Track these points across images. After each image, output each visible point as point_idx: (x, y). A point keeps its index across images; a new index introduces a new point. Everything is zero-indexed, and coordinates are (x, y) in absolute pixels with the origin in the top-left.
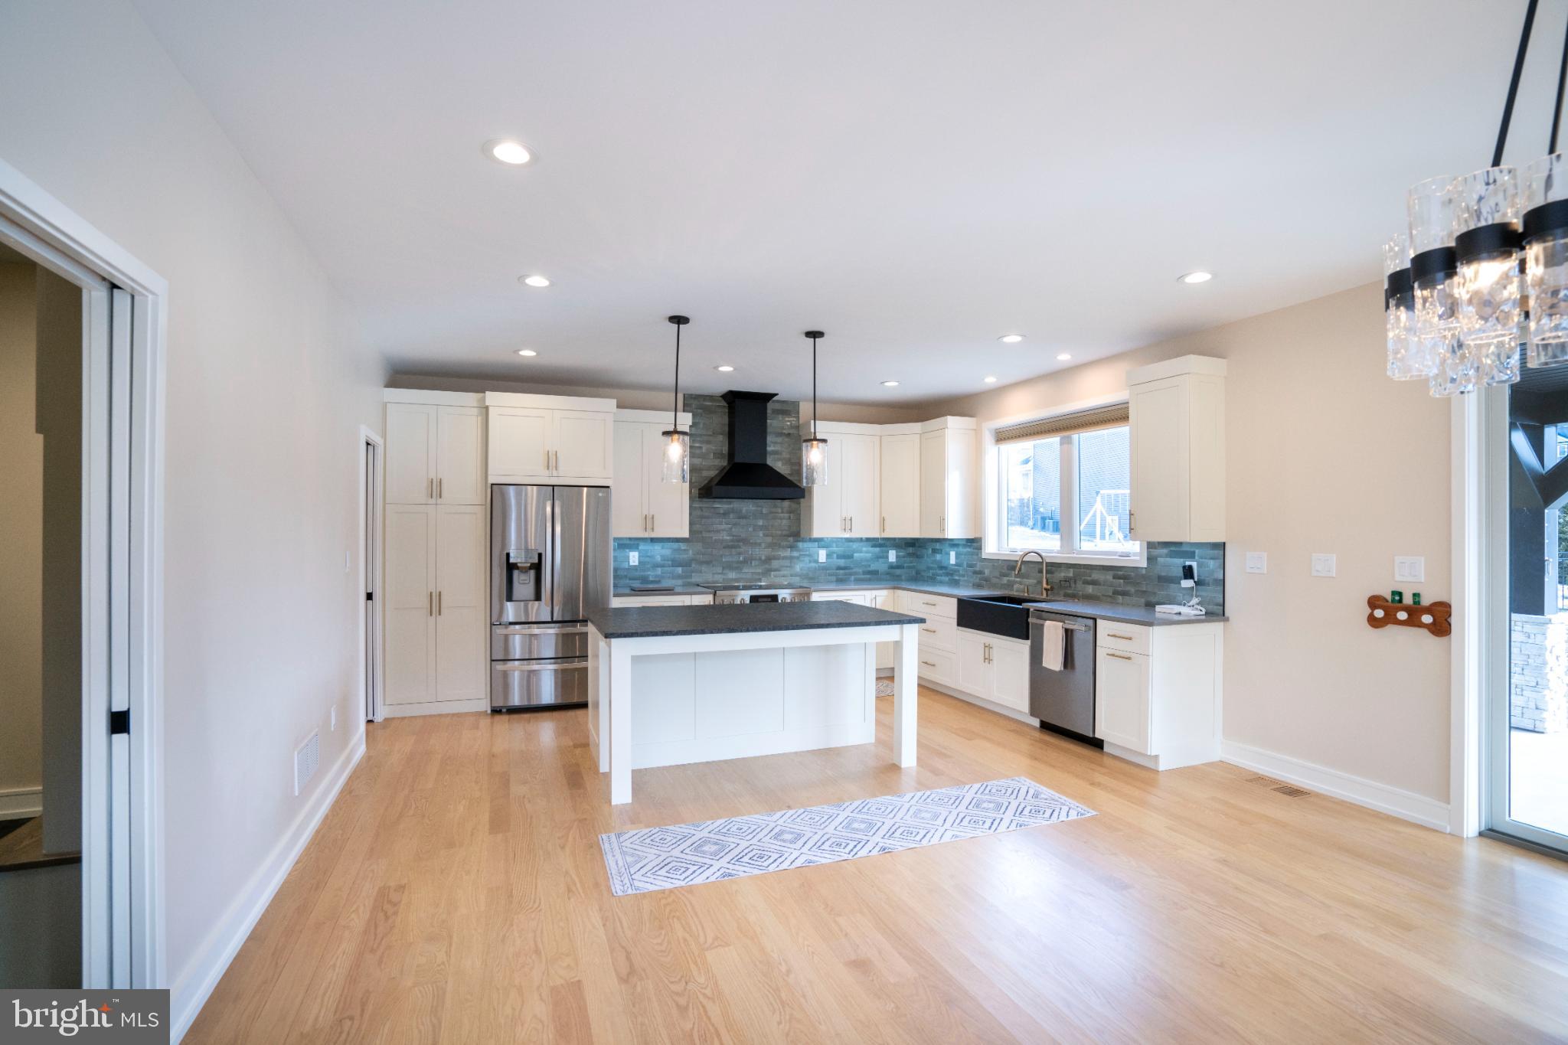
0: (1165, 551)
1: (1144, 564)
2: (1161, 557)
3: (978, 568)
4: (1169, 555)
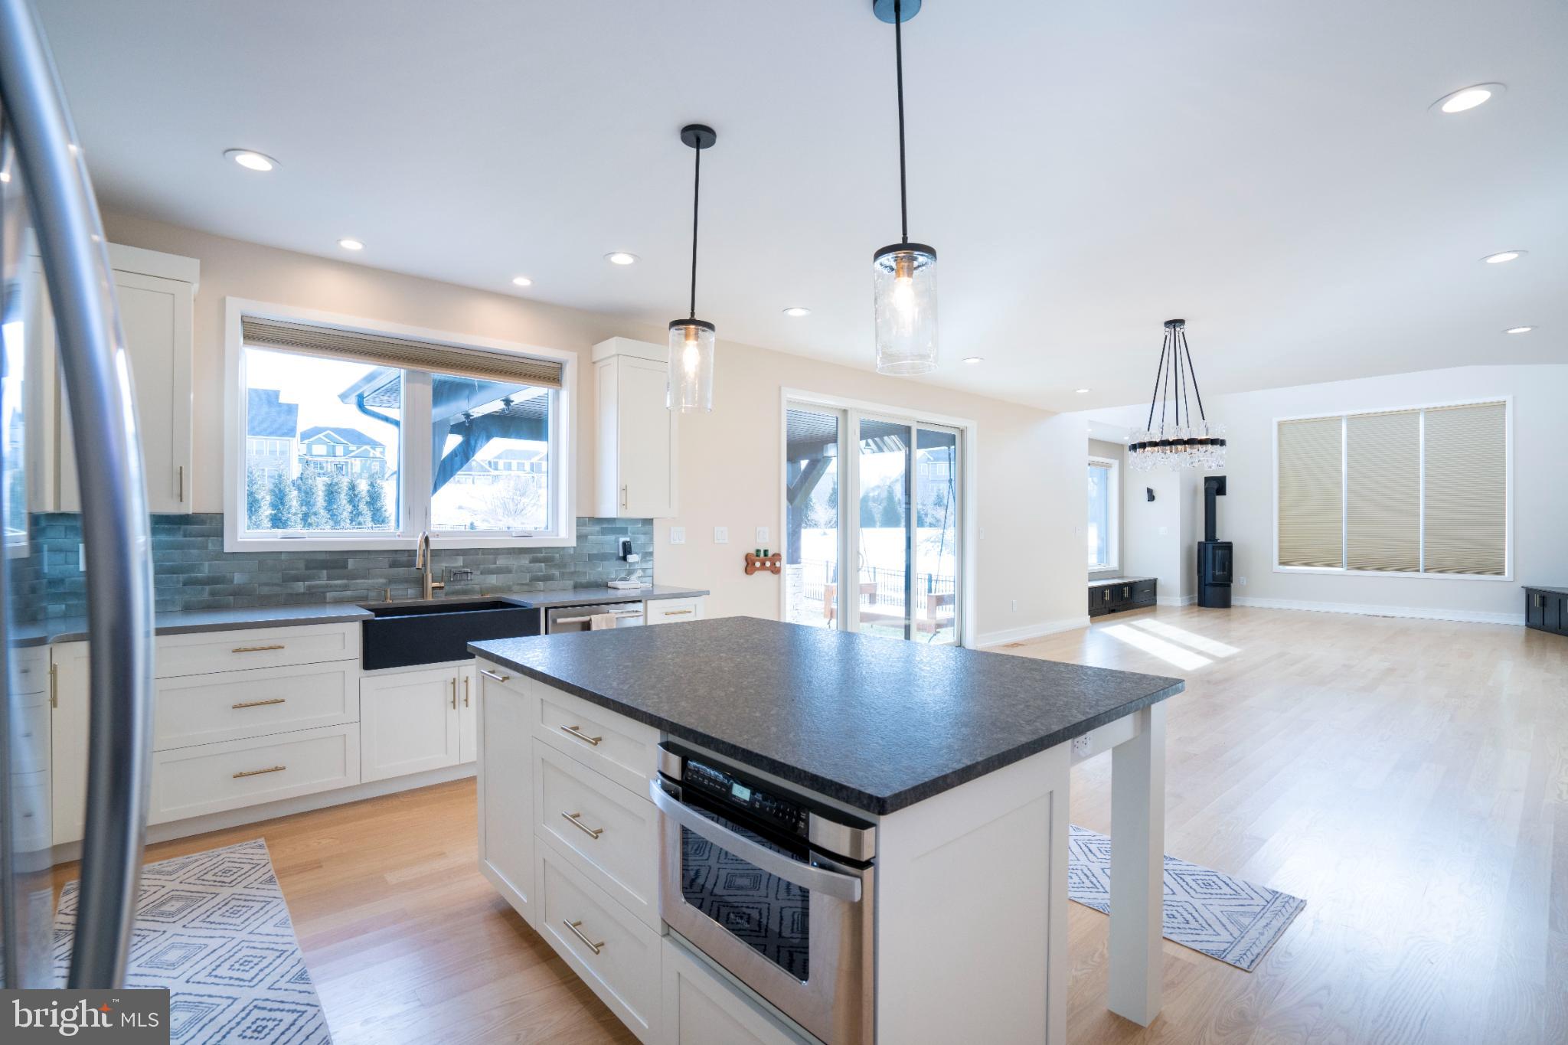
0: (597, 528)
1: (574, 544)
2: (592, 534)
3: (205, 570)
4: (604, 532)
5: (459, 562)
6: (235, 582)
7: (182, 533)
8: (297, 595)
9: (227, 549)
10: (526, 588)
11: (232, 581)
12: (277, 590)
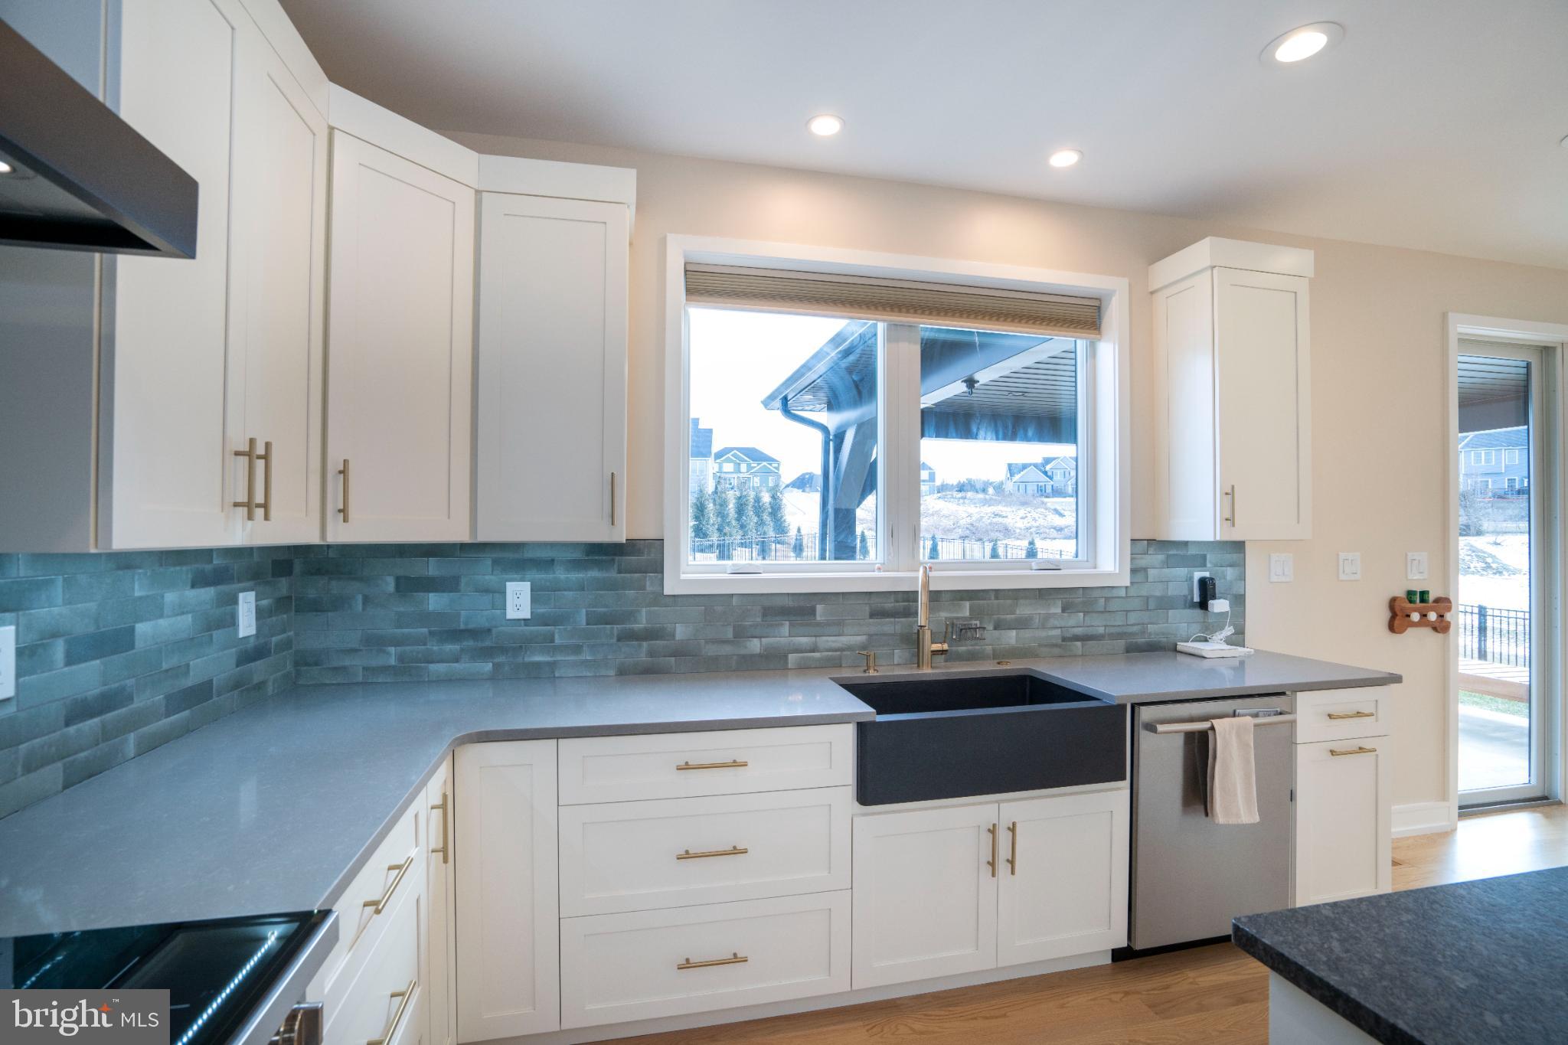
0: (1159, 557)
1: (1126, 581)
2: (1152, 567)
3: (642, 623)
4: (1168, 564)
5: (965, 610)
6: (678, 637)
7: (616, 566)
8: (752, 656)
9: (668, 590)
10: (1056, 651)
11: (674, 636)
12: (727, 650)
